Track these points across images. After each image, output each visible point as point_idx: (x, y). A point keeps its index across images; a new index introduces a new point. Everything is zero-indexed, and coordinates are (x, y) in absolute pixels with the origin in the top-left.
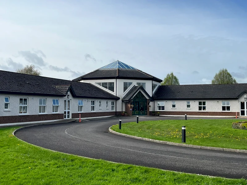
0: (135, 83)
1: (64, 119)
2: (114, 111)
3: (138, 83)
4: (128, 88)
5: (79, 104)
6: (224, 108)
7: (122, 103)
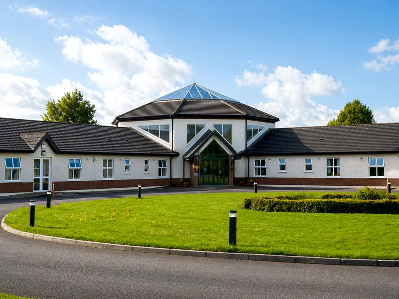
0: (209, 125)
1: (34, 191)
2: (167, 176)
3: (215, 126)
4: (196, 135)
5: (72, 165)
6: (372, 171)
7: (184, 163)
